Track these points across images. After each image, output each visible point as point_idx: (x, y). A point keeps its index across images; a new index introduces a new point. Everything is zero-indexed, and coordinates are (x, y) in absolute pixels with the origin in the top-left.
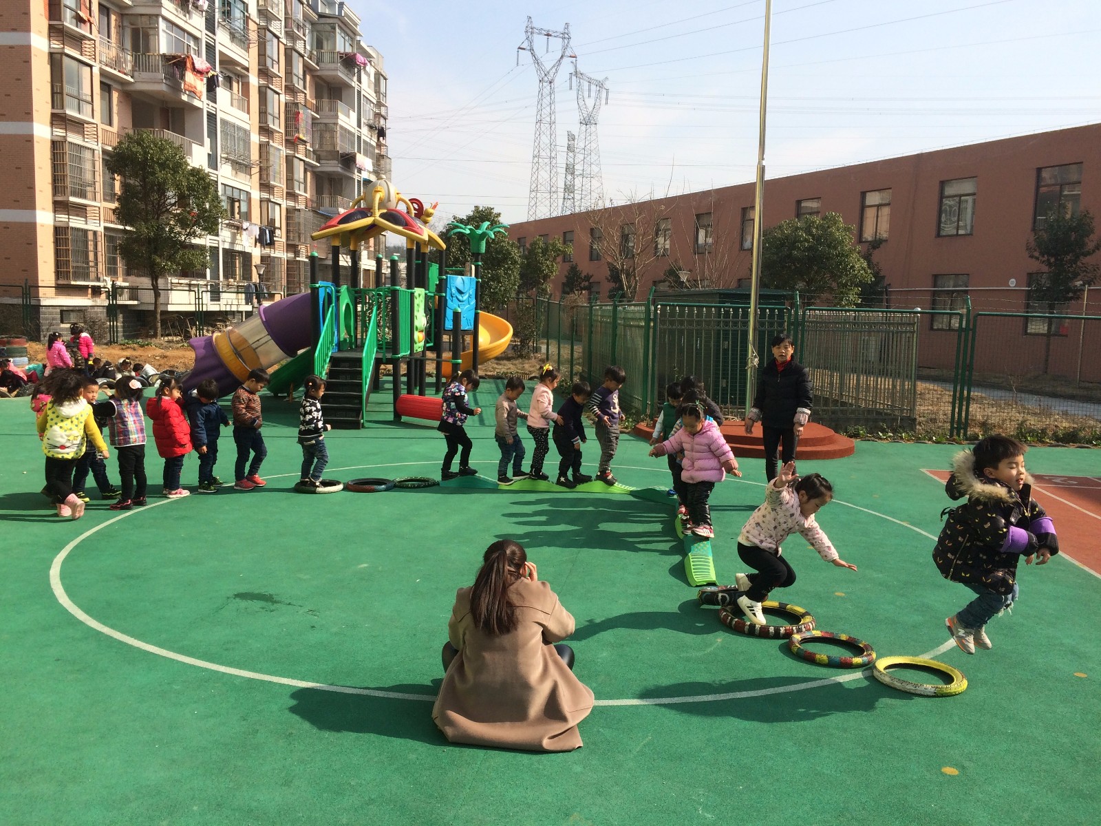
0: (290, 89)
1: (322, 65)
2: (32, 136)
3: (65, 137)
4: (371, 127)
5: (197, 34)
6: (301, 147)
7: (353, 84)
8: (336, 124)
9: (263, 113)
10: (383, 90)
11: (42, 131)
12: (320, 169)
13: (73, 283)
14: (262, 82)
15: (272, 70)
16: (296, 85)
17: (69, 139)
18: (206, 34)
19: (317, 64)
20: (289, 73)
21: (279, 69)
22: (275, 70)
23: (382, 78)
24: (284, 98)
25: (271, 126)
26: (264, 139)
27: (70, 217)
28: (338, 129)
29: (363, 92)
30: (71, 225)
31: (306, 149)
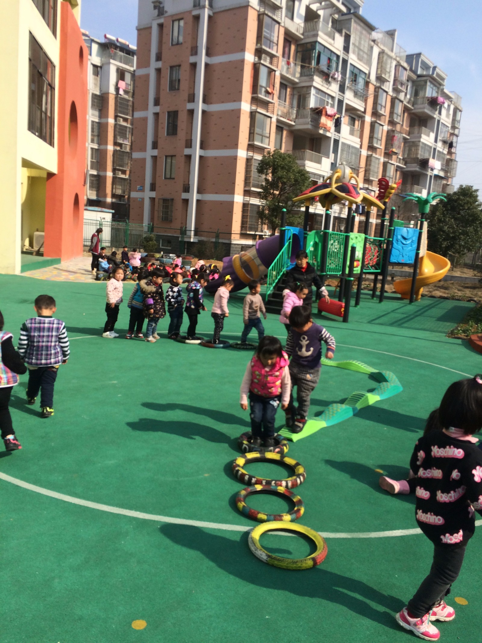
0: (392, 122)
1: (416, 106)
2: (237, 156)
3: (252, 156)
4: (444, 142)
5: (333, 94)
6: (394, 157)
7: (435, 116)
8: (420, 141)
9: (371, 138)
10: (458, 118)
11: (242, 153)
12: (406, 170)
13: (248, 232)
14: (373, 119)
15: (380, 112)
16: (395, 120)
17: (255, 157)
18: (339, 94)
19: (413, 106)
20: (392, 113)
21: (385, 111)
22: (382, 112)
23: (458, 111)
24: (386, 128)
25: (375, 145)
26: (370, 153)
27: (251, 198)
28: (421, 144)
29: (441, 121)
30: (251, 202)
31: (398, 158)
